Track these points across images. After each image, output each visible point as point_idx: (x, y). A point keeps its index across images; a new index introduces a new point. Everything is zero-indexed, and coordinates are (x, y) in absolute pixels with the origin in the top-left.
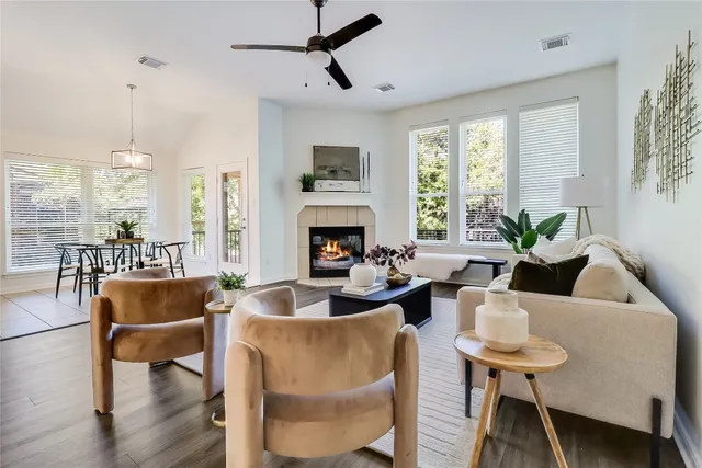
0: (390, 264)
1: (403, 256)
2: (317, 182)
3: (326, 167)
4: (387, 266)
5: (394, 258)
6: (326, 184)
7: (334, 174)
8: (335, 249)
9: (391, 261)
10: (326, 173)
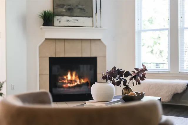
0: (125, 84)
1: (135, 77)
2: (56, 18)
3: (63, 5)
4: (122, 86)
5: (128, 79)
6: (64, 20)
7: (70, 11)
8: (74, 77)
9: (125, 82)
10: (64, 11)
